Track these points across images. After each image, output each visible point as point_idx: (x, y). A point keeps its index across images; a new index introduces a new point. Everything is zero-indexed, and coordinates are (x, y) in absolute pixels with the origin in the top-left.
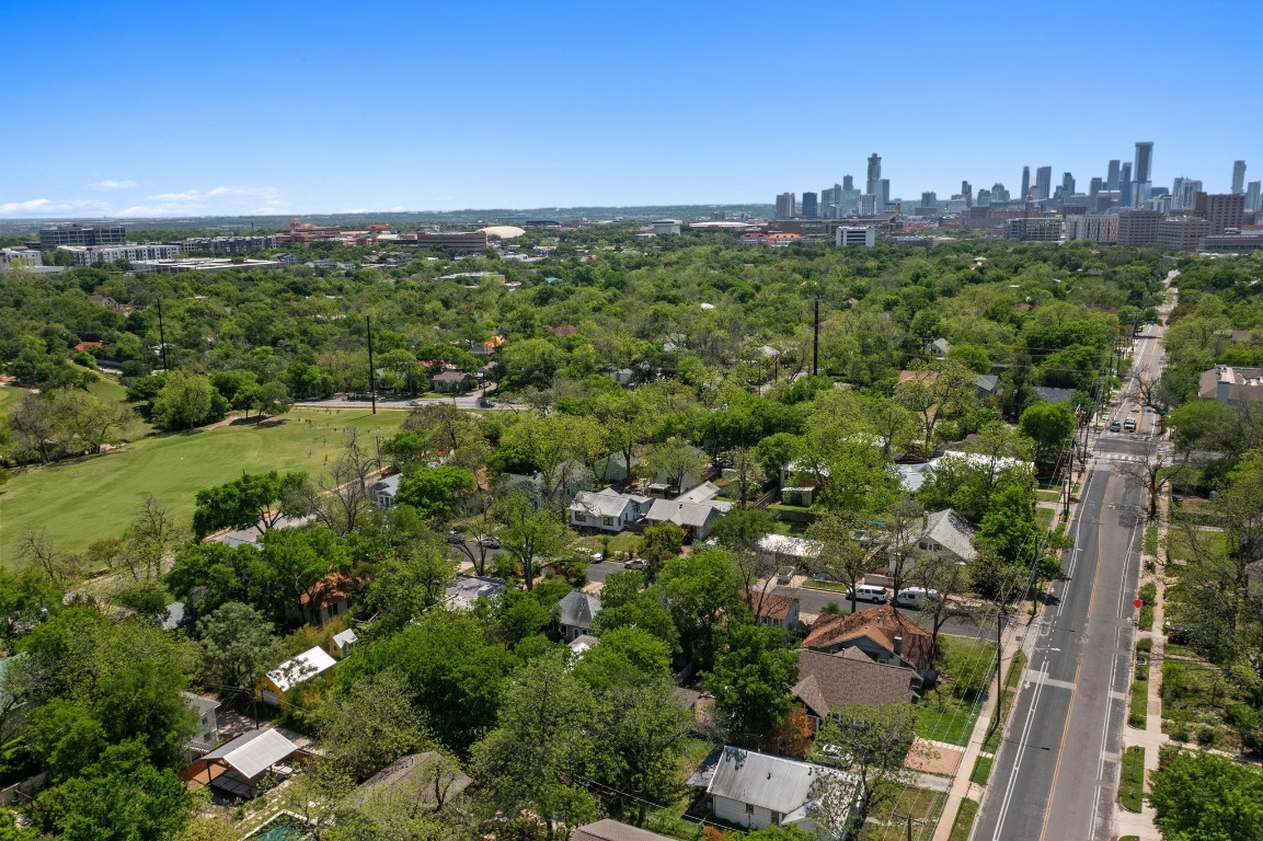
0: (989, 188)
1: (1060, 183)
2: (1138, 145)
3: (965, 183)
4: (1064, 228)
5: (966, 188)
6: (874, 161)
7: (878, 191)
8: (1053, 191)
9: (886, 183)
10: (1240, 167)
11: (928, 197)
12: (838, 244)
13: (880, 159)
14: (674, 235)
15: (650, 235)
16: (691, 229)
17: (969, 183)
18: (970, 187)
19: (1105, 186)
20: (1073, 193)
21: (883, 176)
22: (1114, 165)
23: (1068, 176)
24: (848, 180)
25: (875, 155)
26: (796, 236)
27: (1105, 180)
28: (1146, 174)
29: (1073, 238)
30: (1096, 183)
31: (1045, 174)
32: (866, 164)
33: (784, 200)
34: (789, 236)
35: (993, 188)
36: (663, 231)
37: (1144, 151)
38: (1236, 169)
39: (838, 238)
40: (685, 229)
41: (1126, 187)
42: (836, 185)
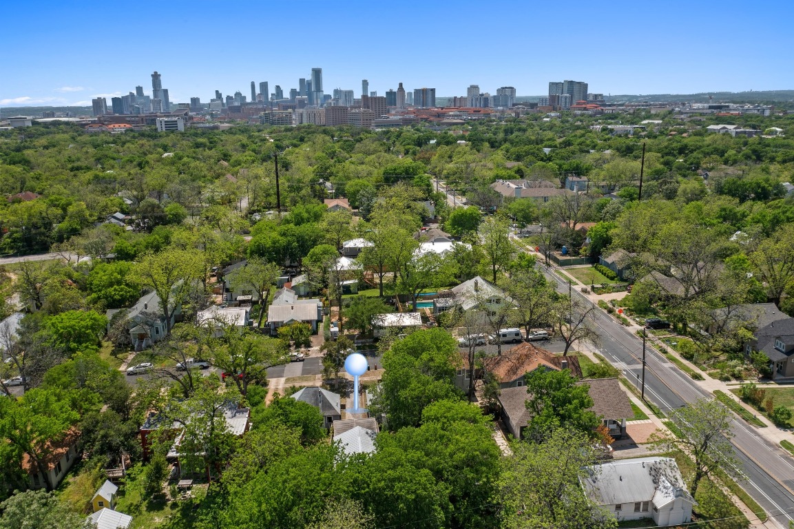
0: (232, 95)
1: (274, 92)
2: (313, 70)
3: (217, 92)
4: (294, 117)
5: (219, 95)
6: (156, 77)
7: (161, 96)
8: (270, 96)
9: (166, 91)
10: (365, 83)
11: (195, 101)
12: (159, 130)
13: (160, 75)
14: (28, 127)
15: (10, 128)
16: (38, 123)
17: (220, 92)
18: (221, 94)
19: (299, 94)
20: (282, 98)
21: (164, 87)
22: (302, 81)
23: (278, 87)
24: (139, 89)
25: (156, 73)
26: (128, 126)
27: (298, 90)
28: (319, 87)
29: (301, 123)
30: (293, 92)
31: (264, 86)
32: (151, 79)
33: (98, 103)
34: (122, 125)
35: (235, 95)
36: (19, 124)
37: (317, 73)
38: (363, 84)
39: (158, 125)
40: (34, 123)
41: (310, 94)
42: (131, 93)
